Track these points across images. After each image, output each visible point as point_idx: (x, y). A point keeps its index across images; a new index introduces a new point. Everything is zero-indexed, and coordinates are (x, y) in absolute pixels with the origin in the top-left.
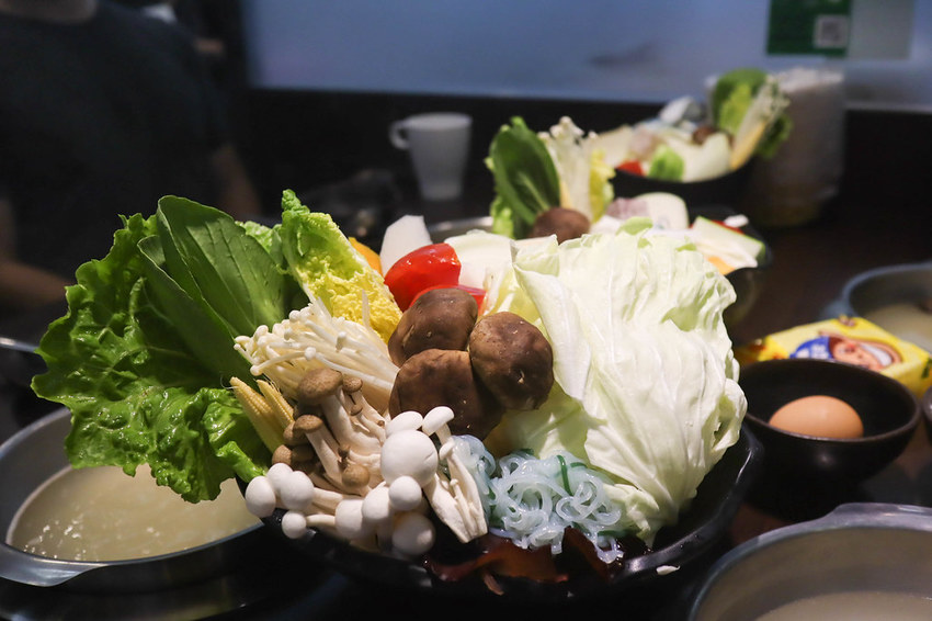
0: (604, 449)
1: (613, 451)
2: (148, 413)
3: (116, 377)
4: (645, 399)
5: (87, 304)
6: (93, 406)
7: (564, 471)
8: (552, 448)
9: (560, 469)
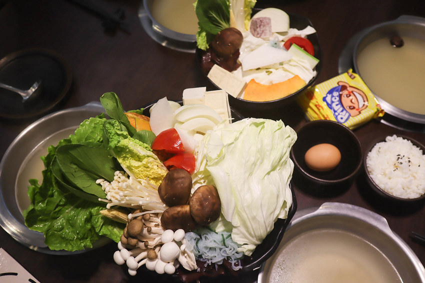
0: (238, 234)
1: (241, 235)
2: (71, 222)
3: (55, 213)
4: (254, 218)
5: (37, 192)
6: (50, 226)
7: (224, 241)
8: (220, 228)
9: (222, 239)
